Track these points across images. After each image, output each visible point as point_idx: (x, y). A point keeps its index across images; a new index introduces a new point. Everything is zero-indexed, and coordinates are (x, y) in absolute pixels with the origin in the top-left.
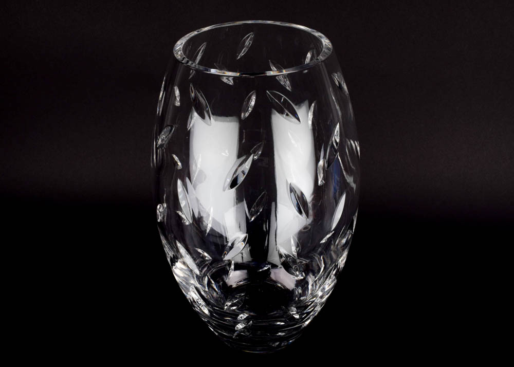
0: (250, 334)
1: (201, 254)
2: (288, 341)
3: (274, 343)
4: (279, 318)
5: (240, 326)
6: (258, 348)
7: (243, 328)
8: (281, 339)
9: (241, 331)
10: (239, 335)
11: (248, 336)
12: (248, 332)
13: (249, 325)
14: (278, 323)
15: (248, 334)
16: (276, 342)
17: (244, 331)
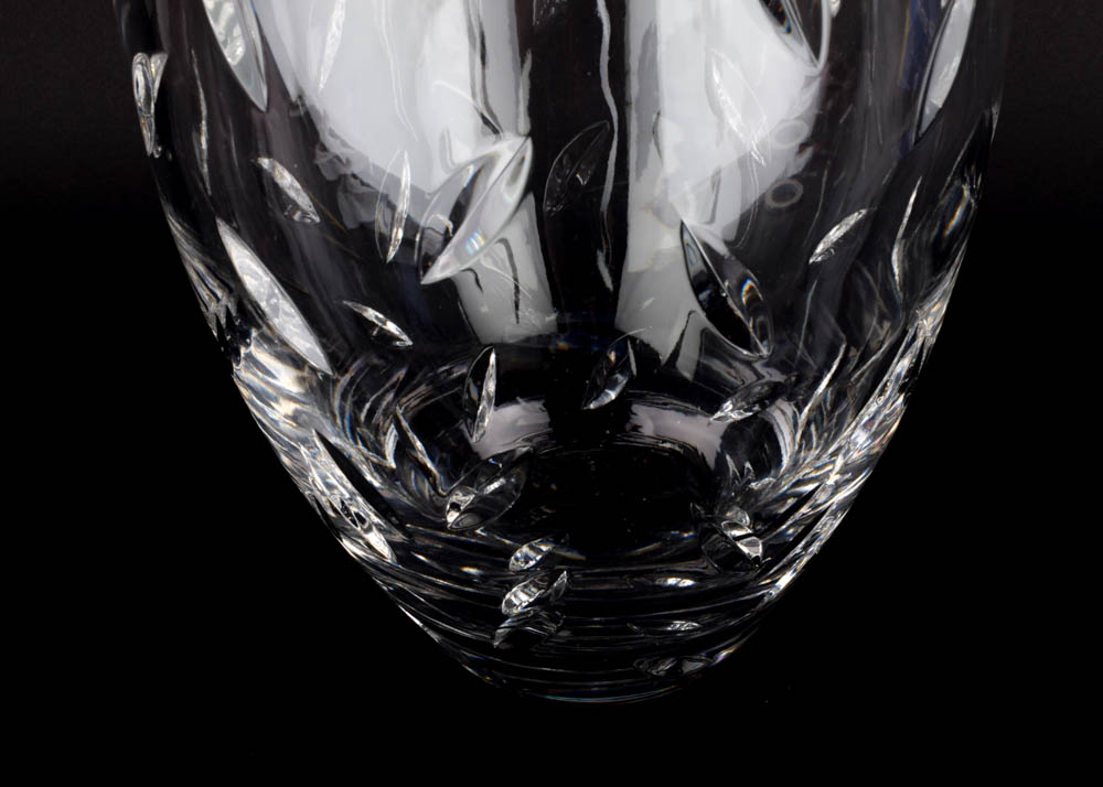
0: (559, 630)
1: (373, 325)
2: (712, 655)
3: (655, 664)
4: (672, 563)
5: (520, 598)
6: (595, 686)
7: (530, 605)
8: (684, 647)
9: (524, 618)
10: (516, 635)
11: (551, 636)
12: (554, 620)
13: (557, 591)
14: (672, 581)
15: (552, 627)
16: (665, 657)
17: (536, 615)
